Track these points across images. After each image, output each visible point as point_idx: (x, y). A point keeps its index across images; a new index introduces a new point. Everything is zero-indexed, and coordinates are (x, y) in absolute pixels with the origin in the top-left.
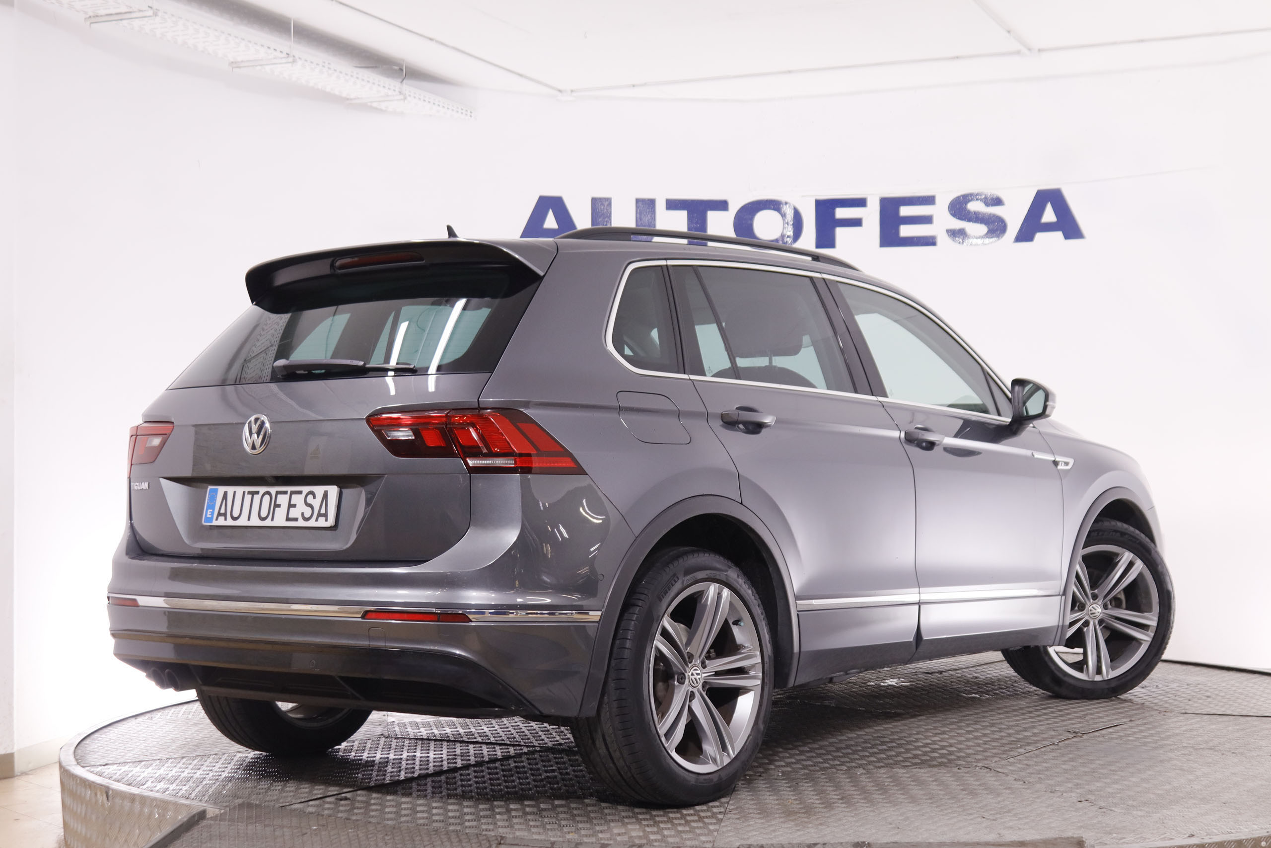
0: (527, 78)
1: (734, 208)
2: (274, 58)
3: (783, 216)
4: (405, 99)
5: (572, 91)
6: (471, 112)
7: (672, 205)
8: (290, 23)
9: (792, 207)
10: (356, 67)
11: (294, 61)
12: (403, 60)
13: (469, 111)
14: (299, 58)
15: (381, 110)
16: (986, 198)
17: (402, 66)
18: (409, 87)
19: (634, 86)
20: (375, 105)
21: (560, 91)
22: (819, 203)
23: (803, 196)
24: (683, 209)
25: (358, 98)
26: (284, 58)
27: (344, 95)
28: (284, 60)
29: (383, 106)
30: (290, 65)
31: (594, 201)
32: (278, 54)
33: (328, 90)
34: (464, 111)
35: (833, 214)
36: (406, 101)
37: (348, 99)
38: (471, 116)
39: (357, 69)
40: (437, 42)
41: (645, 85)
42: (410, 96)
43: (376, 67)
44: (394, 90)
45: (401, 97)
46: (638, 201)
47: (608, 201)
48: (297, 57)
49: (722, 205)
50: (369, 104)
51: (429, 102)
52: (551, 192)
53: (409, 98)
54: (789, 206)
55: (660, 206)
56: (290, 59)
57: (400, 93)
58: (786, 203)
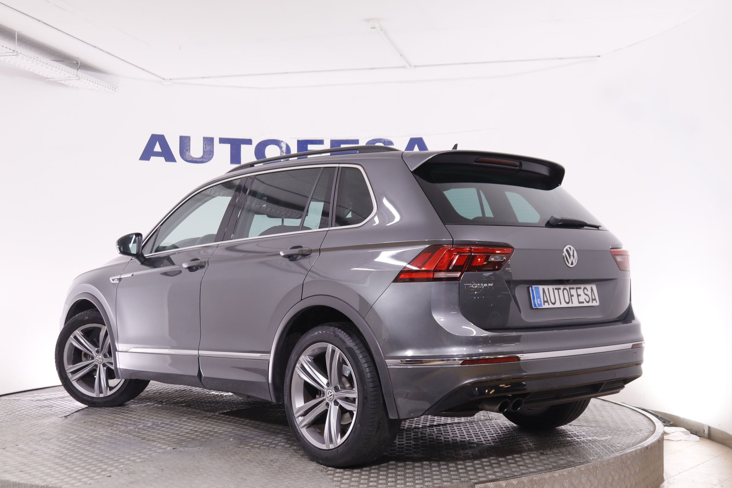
0: (146, 71)
1: (255, 143)
2: (6, 53)
3: (281, 148)
4: (79, 79)
5: (170, 79)
6: (115, 89)
7: (223, 141)
8: (15, 34)
9: (285, 144)
10: (53, 60)
11: (17, 55)
12: (79, 58)
13: (114, 88)
14: (21, 53)
15: (65, 85)
16: (385, 141)
17: (78, 61)
18: (81, 73)
19: (203, 78)
20: (62, 82)
21: (164, 79)
22: (299, 142)
23: (291, 138)
24: (228, 143)
25: (53, 78)
26: (12, 52)
27: (45, 76)
28: (11, 54)
29: (67, 83)
30: (15, 56)
31: (181, 138)
32: (7, 50)
33: (36, 73)
34: (111, 88)
35: (307, 148)
36: (80, 80)
37: (47, 78)
38: (115, 91)
39: (53, 61)
40: (98, 48)
41: (209, 77)
42: (82, 78)
43: (63, 61)
44: (73, 74)
45: (78, 78)
46: (204, 138)
47: (188, 138)
48: (19, 52)
49: (249, 142)
50: (59, 82)
51: (93, 82)
52: (158, 132)
53: (81, 79)
54: (284, 143)
55: (216, 141)
56: (15, 53)
57: (77, 76)
58: (282, 141)
